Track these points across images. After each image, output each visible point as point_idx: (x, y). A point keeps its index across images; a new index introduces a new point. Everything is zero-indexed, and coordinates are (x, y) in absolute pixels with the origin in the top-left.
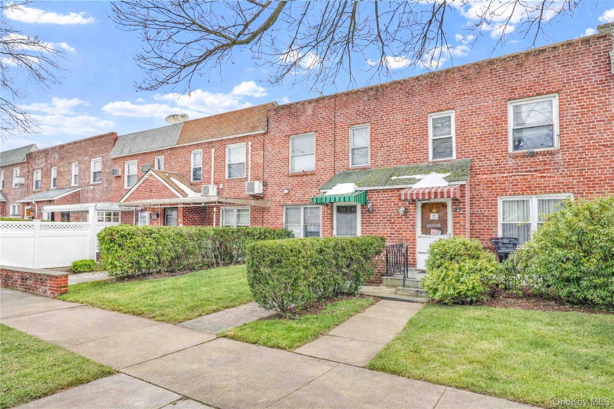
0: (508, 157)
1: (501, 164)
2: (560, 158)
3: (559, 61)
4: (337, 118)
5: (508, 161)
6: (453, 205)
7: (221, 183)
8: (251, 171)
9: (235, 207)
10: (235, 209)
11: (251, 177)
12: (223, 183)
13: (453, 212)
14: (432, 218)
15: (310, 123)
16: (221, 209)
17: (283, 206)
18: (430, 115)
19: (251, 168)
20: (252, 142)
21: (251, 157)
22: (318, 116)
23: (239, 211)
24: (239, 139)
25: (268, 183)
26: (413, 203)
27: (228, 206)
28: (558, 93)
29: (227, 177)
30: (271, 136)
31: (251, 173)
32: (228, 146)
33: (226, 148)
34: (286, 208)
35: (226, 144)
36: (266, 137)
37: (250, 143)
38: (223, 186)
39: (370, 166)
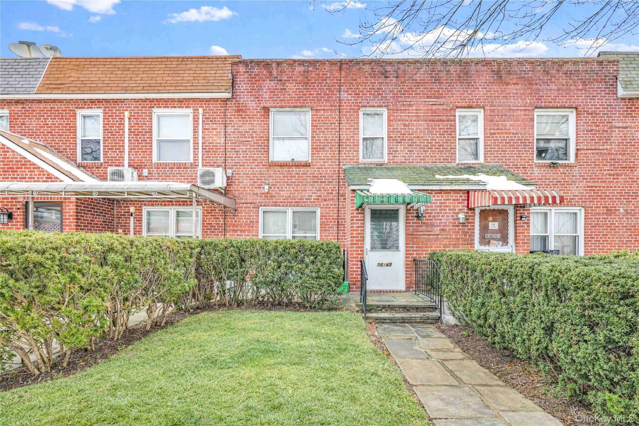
0: (534, 166)
1: (527, 173)
2: (577, 172)
3: (578, 76)
4: (342, 93)
5: (533, 171)
6: (516, 213)
7: (145, 168)
8: (203, 154)
9: (172, 207)
10: (173, 210)
11: (203, 163)
12: (147, 168)
13: (515, 221)
14: (490, 227)
15: (303, 94)
16: (143, 210)
17: (258, 208)
18: (457, 110)
19: (203, 149)
20: (204, 110)
21: (203, 132)
22: (314, 86)
23: (178, 213)
24: (178, 102)
25: (233, 174)
26: (473, 209)
27: (158, 205)
28: (576, 108)
29: (155, 159)
30: (238, 104)
31: (203, 157)
32: (157, 112)
33: (153, 113)
34: (264, 212)
35: (153, 107)
36: (230, 104)
37: (201, 110)
38: (149, 173)
39: (386, 161)
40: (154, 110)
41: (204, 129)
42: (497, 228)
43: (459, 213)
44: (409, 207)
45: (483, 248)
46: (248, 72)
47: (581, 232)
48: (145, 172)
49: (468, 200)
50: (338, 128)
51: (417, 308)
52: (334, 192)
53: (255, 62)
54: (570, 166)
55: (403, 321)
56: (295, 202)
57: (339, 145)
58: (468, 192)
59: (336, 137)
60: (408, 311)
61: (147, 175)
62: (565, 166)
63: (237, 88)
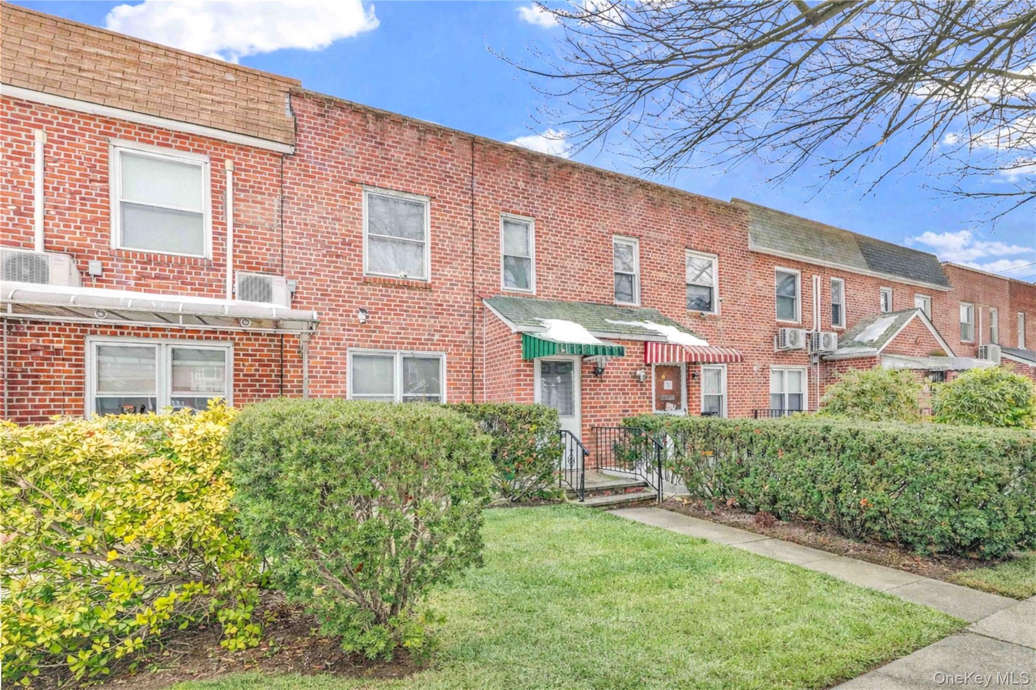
4: (475, 184)
6: (688, 371)
7: (92, 258)
8: (235, 246)
9: (164, 341)
10: (163, 346)
11: (234, 261)
12: (99, 259)
13: (688, 379)
14: (666, 388)
15: (418, 174)
16: (87, 343)
17: (345, 349)
18: (614, 236)
19: (235, 236)
20: (235, 163)
21: (234, 205)
22: (435, 165)
23: (175, 354)
24: (176, 136)
25: (297, 288)
26: (650, 365)
27: (129, 334)
28: (719, 255)
29: (115, 242)
30: (305, 166)
31: (234, 251)
32: (119, 145)
33: (111, 147)
34: (354, 356)
35: (115, 135)
36: (290, 163)
37: (229, 164)
38: (103, 270)
39: (534, 293)
40: (114, 141)
41: (236, 199)
42: (671, 388)
43: (636, 369)
44: (586, 359)
45: (659, 412)
46: (323, 116)
47: (724, 391)
48: (95, 267)
49: (646, 353)
50: (471, 235)
51: (625, 488)
52: (467, 331)
53: (335, 102)
54: (714, 318)
55: (609, 506)
56: (408, 343)
57: (473, 262)
58: (646, 343)
59: (468, 249)
60: (617, 493)
61: (98, 271)
62: (711, 317)
63: (302, 138)
